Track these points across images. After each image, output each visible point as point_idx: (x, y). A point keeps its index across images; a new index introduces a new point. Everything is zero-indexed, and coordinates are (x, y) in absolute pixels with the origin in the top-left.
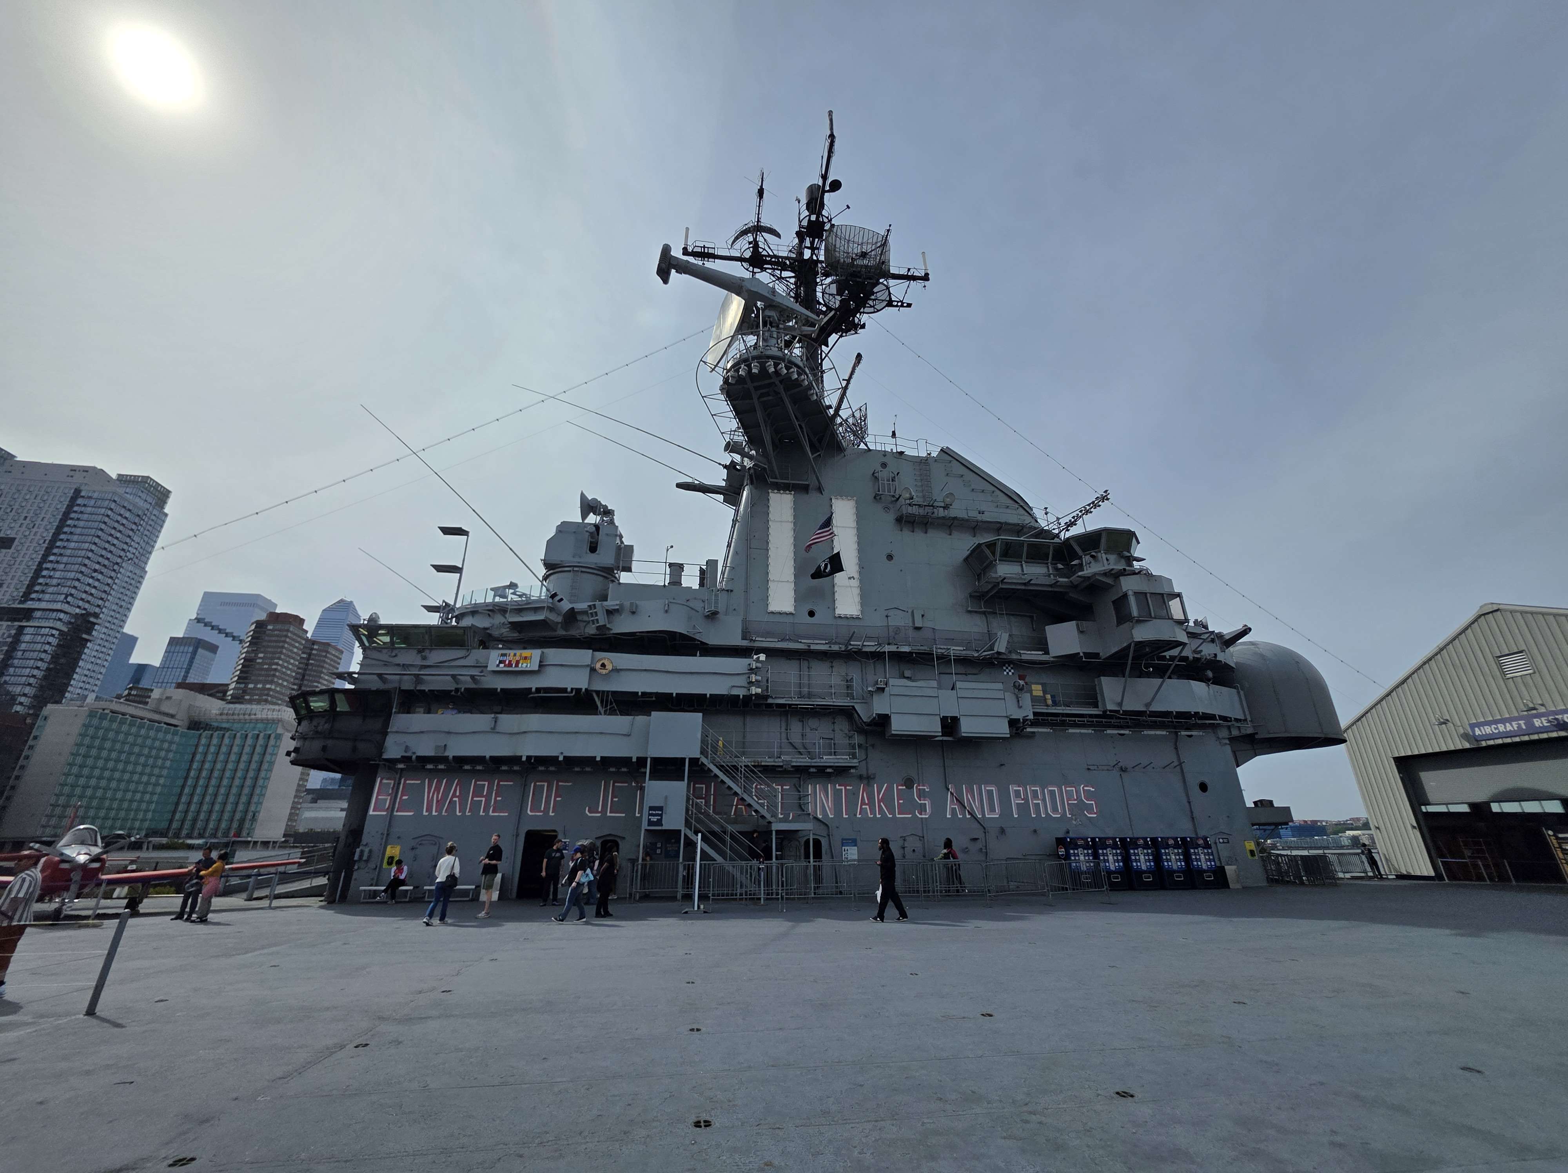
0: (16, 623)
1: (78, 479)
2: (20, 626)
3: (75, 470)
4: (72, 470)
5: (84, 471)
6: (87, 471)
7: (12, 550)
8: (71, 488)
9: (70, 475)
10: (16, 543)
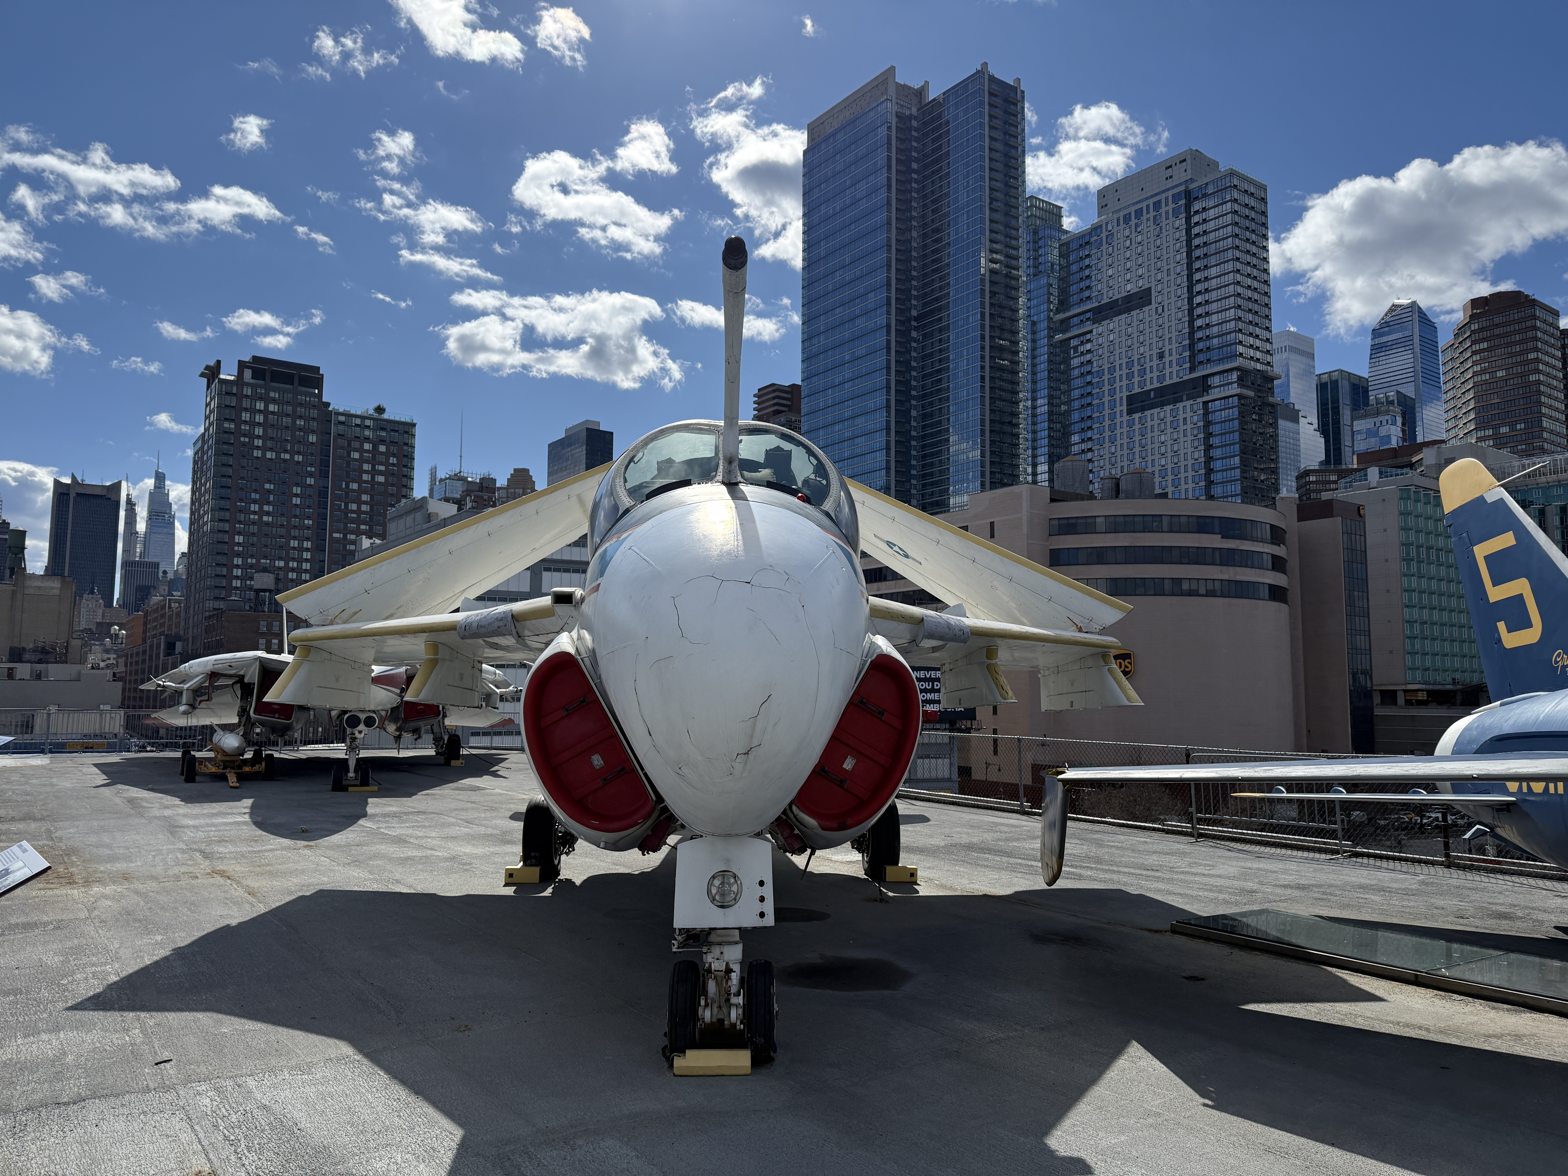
0: (1200, 400)
1: (1180, 175)
2: (1204, 402)
3: (1171, 166)
4: (1167, 168)
5: (1180, 162)
6: (1184, 160)
7: (1154, 305)
8: (1179, 193)
9: (1168, 176)
10: (1154, 294)
